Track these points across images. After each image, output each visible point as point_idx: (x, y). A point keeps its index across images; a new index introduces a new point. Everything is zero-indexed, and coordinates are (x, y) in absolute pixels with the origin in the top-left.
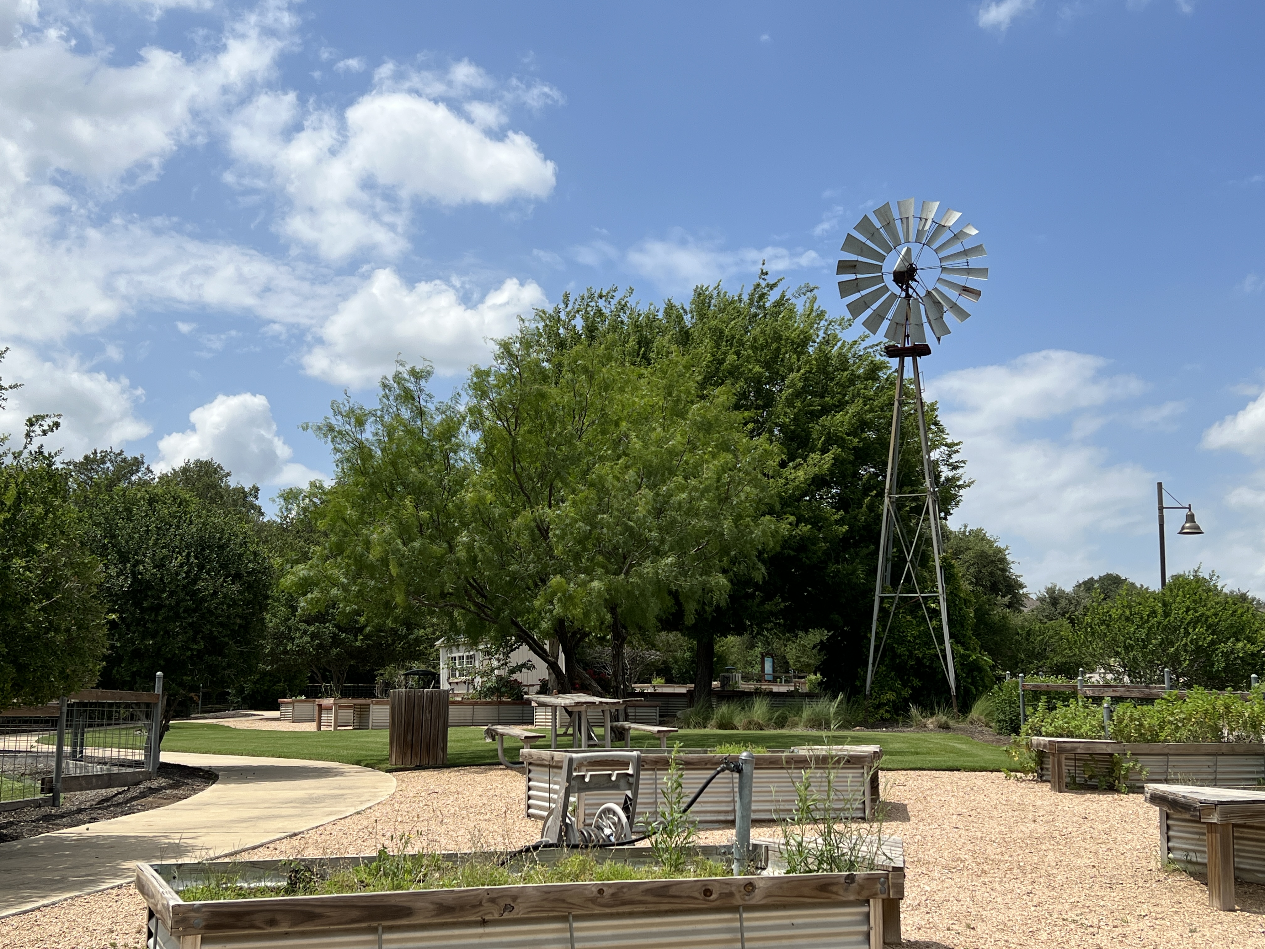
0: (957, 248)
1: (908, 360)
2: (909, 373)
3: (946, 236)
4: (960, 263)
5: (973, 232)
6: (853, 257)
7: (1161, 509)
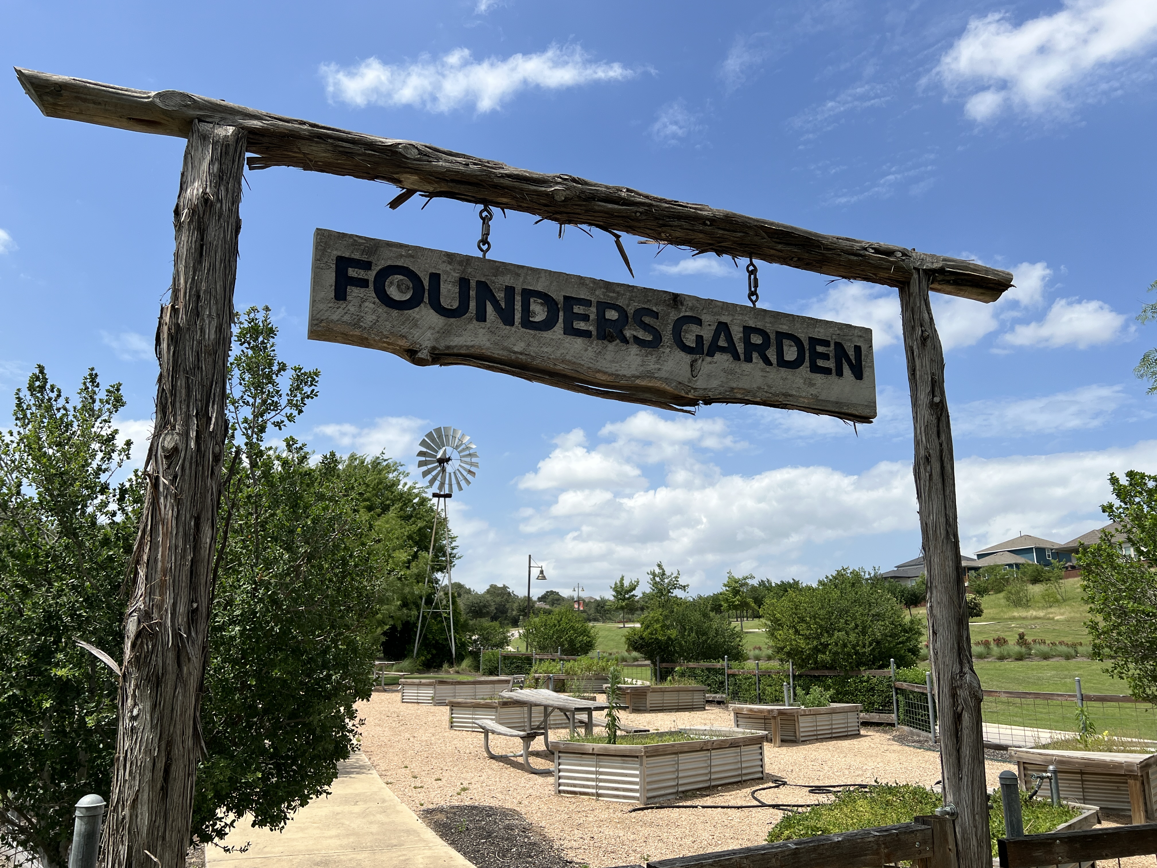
0: (467, 452)
1: (442, 499)
2: (442, 506)
3: (463, 446)
4: (468, 459)
5: (474, 446)
6: (424, 450)
7: (530, 567)
